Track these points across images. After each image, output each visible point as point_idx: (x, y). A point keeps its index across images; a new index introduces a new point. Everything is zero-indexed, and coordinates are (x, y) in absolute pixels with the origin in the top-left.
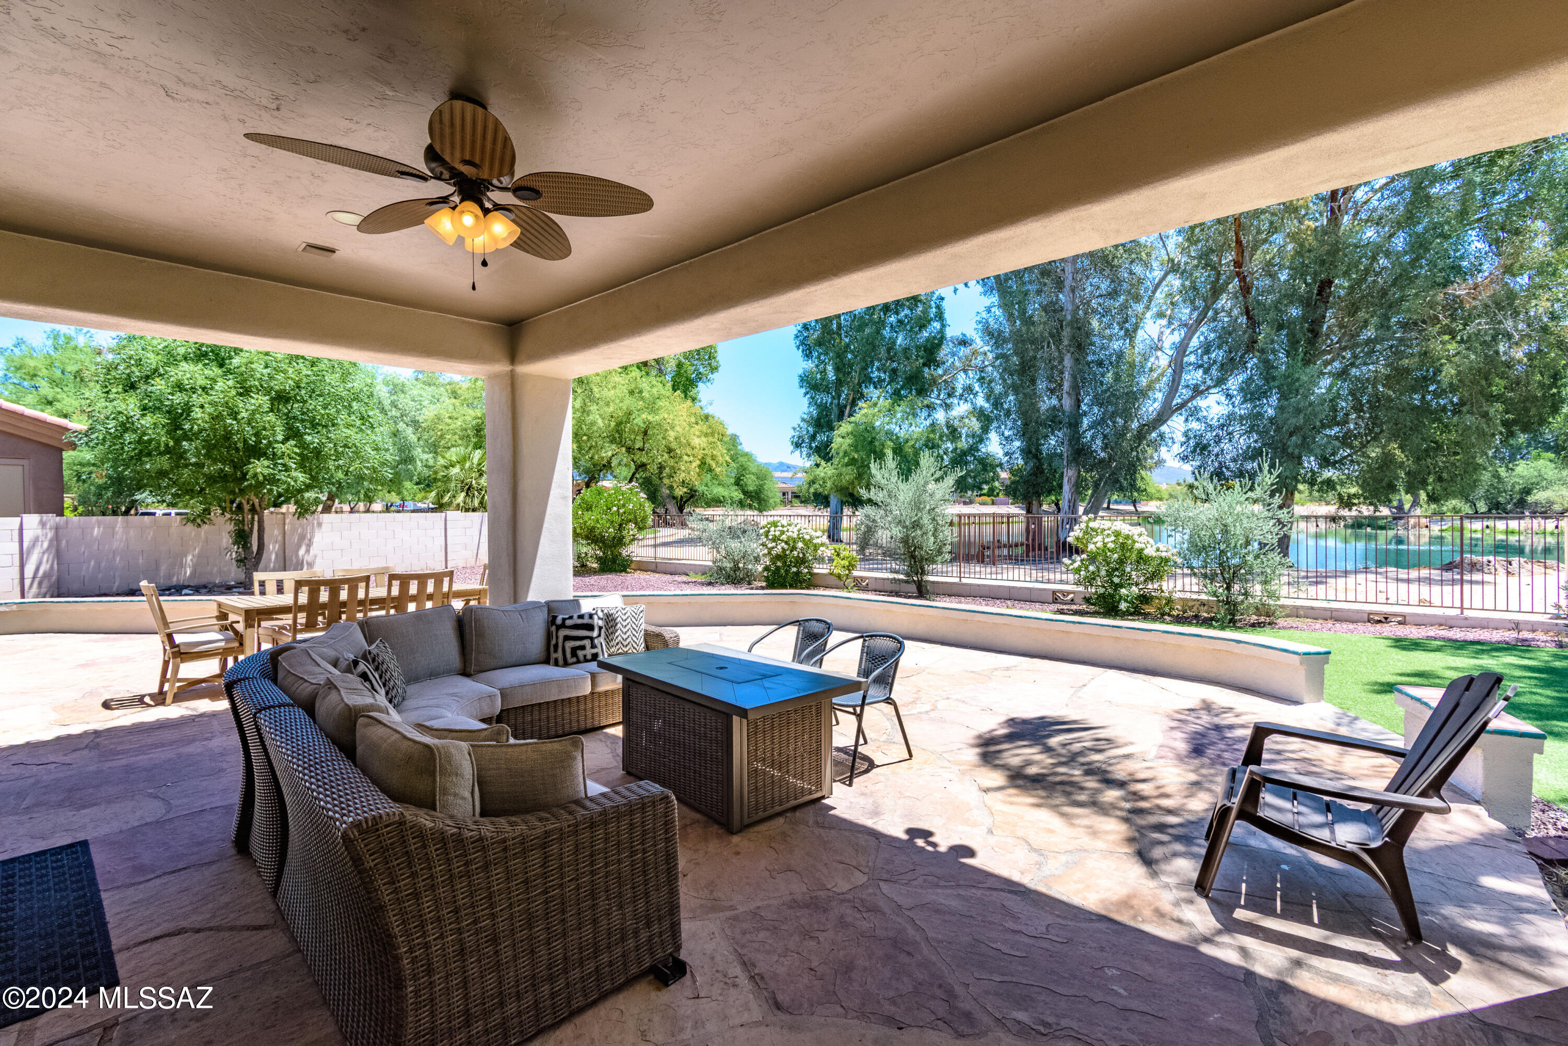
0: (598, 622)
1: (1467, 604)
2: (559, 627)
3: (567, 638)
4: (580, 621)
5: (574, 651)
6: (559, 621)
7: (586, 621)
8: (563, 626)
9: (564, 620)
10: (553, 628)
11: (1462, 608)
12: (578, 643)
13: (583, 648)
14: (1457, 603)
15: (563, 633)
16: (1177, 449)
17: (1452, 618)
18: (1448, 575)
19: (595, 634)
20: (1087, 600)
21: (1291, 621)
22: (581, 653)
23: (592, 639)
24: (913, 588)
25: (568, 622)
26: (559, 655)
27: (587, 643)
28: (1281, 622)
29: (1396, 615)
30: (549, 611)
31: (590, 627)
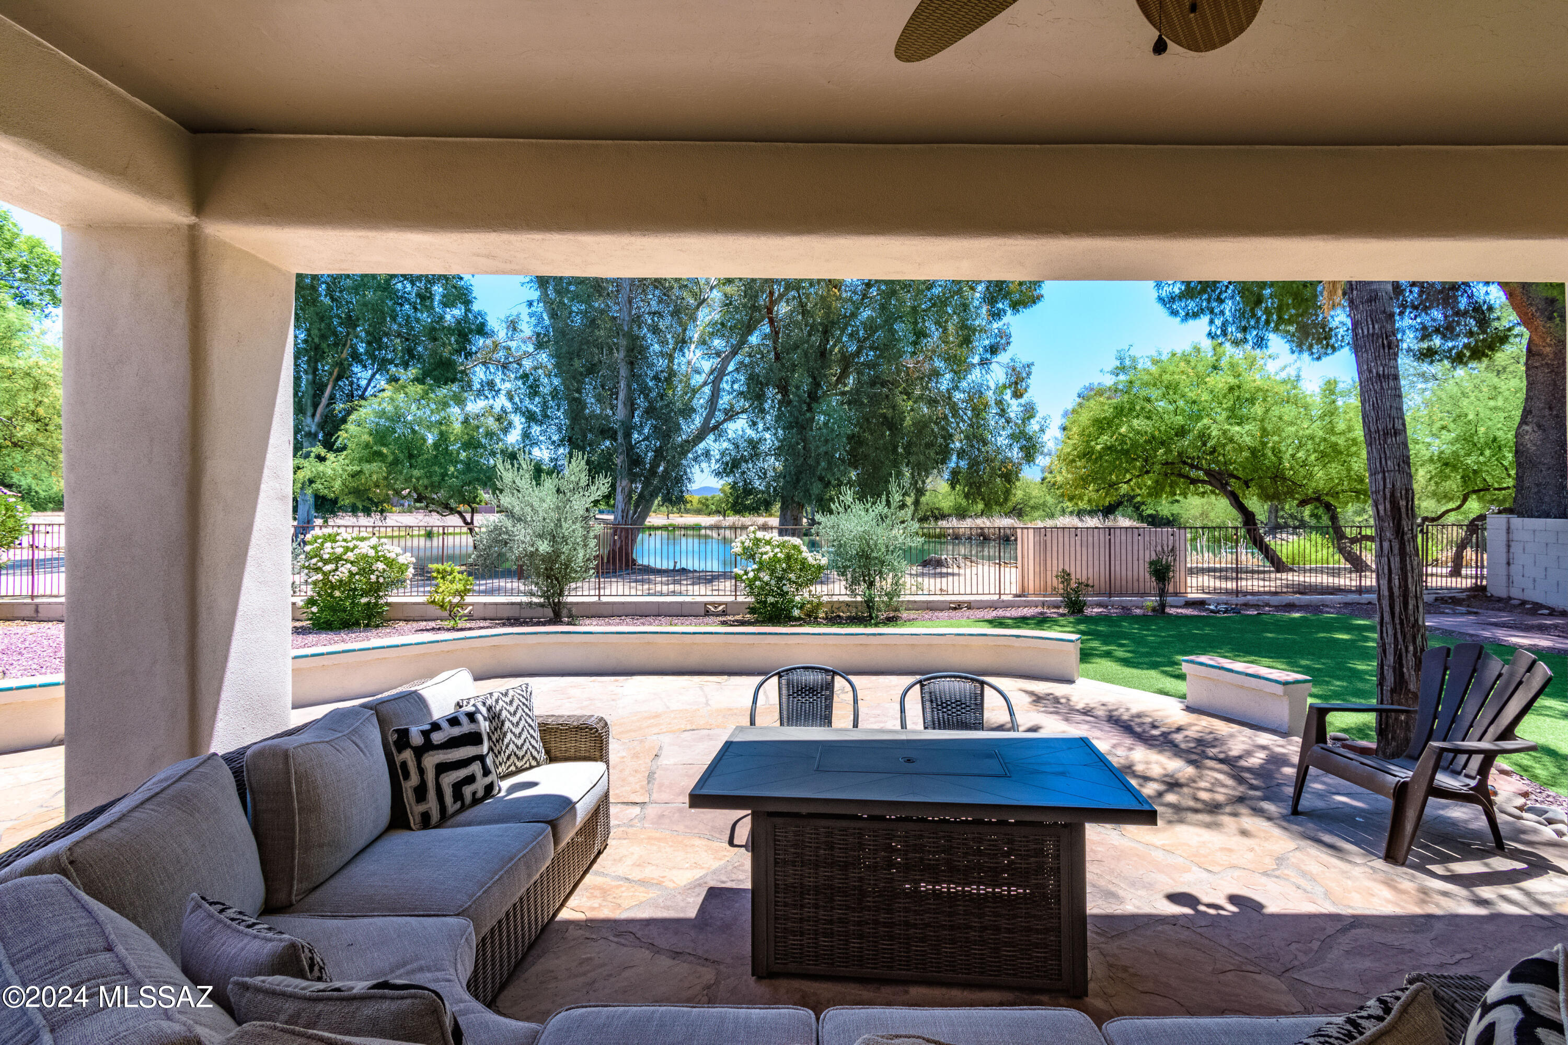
0: (484, 726)
1: (1002, 592)
2: (419, 752)
3: (442, 768)
4: (456, 731)
5: (457, 787)
6: (416, 739)
7: (466, 727)
8: (428, 746)
9: (426, 734)
10: (408, 755)
11: (1000, 594)
12: (462, 773)
13: (471, 779)
14: (997, 592)
15: (431, 760)
16: (715, 466)
17: (993, 601)
18: (926, 570)
19: (485, 748)
20: (752, 610)
21: (913, 614)
22: (468, 791)
23: (481, 758)
24: (549, 613)
25: (437, 738)
26: (432, 803)
27: (476, 768)
28: (905, 615)
29: (964, 602)
30: (383, 723)
31: (474, 738)
